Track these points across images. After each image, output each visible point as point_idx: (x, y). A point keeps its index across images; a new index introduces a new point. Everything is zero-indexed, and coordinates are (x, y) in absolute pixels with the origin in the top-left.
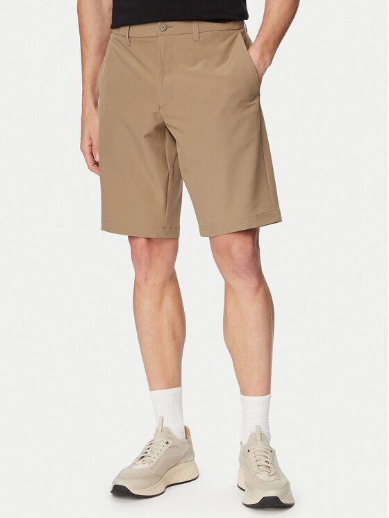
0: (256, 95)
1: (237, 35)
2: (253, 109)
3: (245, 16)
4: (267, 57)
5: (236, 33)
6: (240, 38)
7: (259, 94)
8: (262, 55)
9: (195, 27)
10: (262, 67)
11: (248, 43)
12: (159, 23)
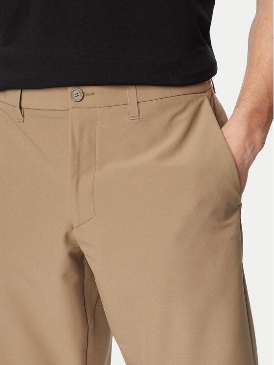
0: (232, 208)
1: (202, 102)
2: (230, 232)
3: (211, 68)
4: (258, 136)
5: (201, 99)
6: (207, 107)
7: (240, 205)
8: (250, 133)
9: (130, 94)
10: (249, 152)
11: (220, 118)
12: (70, 89)
